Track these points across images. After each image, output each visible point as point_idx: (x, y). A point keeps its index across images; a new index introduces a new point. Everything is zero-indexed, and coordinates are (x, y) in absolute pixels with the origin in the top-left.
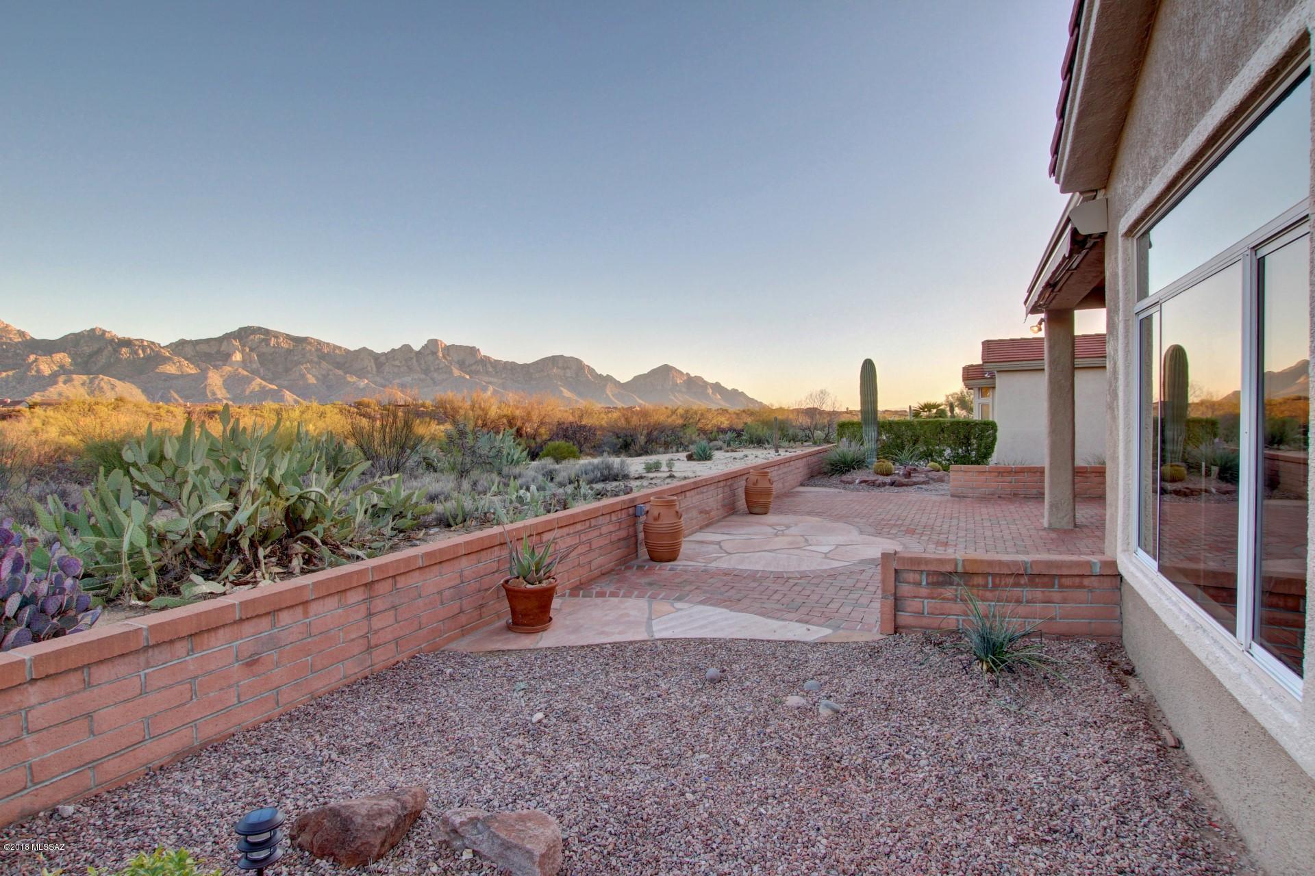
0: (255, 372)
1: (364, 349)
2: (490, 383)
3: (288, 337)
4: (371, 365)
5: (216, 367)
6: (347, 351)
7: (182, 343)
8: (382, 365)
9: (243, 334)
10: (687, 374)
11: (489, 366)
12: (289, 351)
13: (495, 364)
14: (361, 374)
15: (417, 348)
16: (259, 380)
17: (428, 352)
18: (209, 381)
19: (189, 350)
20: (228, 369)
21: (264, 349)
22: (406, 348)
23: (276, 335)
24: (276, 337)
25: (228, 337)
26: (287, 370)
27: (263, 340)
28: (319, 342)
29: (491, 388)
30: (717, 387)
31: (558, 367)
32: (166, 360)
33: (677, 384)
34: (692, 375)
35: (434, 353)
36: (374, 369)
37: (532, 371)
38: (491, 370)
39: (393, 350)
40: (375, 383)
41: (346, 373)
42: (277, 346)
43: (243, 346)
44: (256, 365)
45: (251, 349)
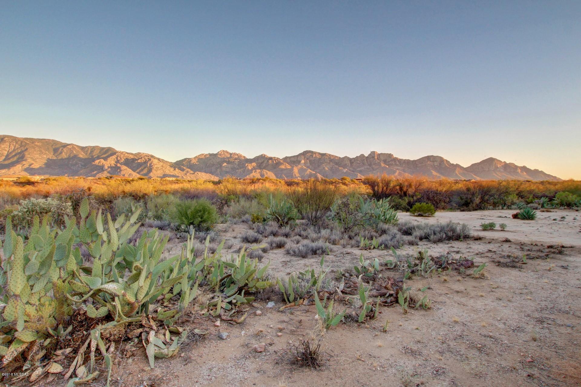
0: (308, 167)
1: (346, 157)
2: (398, 169)
3: (319, 153)
4: (348, 163)
5: (296, 166)
6: (340, 158)
7: (286, 158)
8: (353, 163)
9: (305, 153)
10: (505, 162)
11: (397, 161)
12: (320, 159)
13: (400, 161)
14: (345, 166)
15: (366, 155)
16: (309, 170)
17: (371, 156)
18: (294, 171)
19: (288, 160)
20: (300, 166)
21: (311, 159)
22: (362, 156)
23: (315, 153)
24: (315, 154)
25: (300, 154)
26: (319, 166)
27: (311, 155)
28: (330, 155)
29: (398, 171)
30: (524, 169)
31: (430, 161)
32: (282, 164)
33: (498, 168)
34: (508, 162)
35: (373, 157)
36: (350, 165)
37: (417, 163)
38: (398, 163)
39: (357, 157)
40: (350, 170)
41: (339, 166)
42: (316, 157)
43: (305, 158)
44: (308, 165)
45: (307, 159)
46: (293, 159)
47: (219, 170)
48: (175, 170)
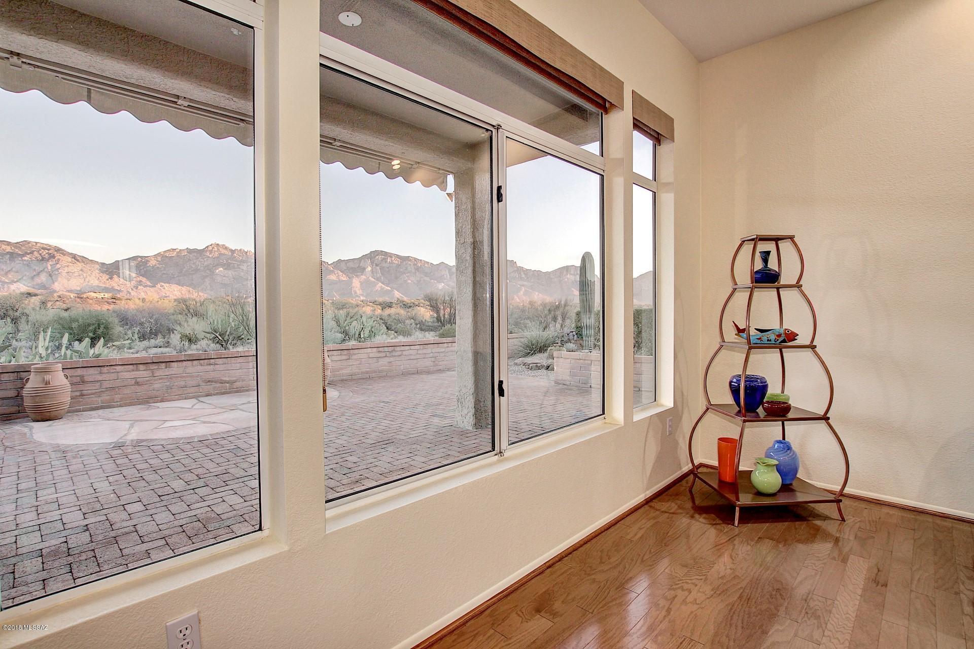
0: (378, 279)
1: (442, 263)
2: (523, 285)
3: (398, 256)
4: (446, 274)
5: (357, 276)
6: (432, 265)
7: (340, 261)
8: (453, 274)
9: (372, 256)
11: (522, 273)
12: (398, 266)
13: (527, 271)
14: (440, 280)
16: (380, 284)
18: (353, 284)
19: (343, 265)
20: (363, 277)
21: (384, 264)
23: (391, 255)
24: (391, 257)
25: (364, 257)
26: (397, 278)
27: (384, 259)
28: (416, 259)
29: (523, 289)
31: (571, 274)
32: (330, 272)
36: (448, 277)
37: (552, 276)
38: (523, 276)
40: (448, 285)
41: (431, 279)
42: (392, 263)
43: (372, 263)
44: (379, 275)
45: (377, 265)
46: (351, 265)
47: (207, 280)
48: (111, 278)
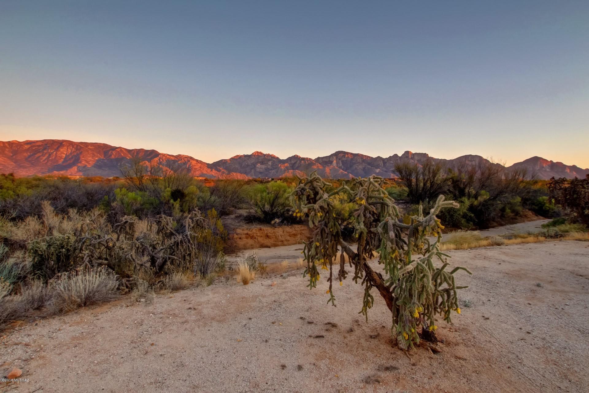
0: (340, 168)
1: (379, 157)
3: (352, 154)
4: (381, 163)
5: (328, 166)
6: (372, 158)
7: (319, 158)
8: (386, 163)
9: (337, 154)
10: (551, 161)
11: (432, 161)
12: (352, 159)
13: (435, 160)
14: (378, 167)
15: (400, 155)
16: (341, 170)
17: (405, 156)
18: (326, 170)
19: (320, 160)
20: (332, 166)
21: (344, 159)
22: (396, 155)
23: (347, 153)
25: (332, 155)
26: (351, 166)
27: (343, 156)
28: (362, 155)
32: (314, 164)
33: (543, 167)
34: (555, 161)
35: (407, 157)
36: (383, 165)
37: (454, 163)
39: (390, 157)
40: (383, 170)
41: (372, 167)
42: (348, 157)
43: (337, 158)
44: (341, 165)
45: (339, 159)
46: (325, 160)
47: (253, 171)
48: (212, 171)
